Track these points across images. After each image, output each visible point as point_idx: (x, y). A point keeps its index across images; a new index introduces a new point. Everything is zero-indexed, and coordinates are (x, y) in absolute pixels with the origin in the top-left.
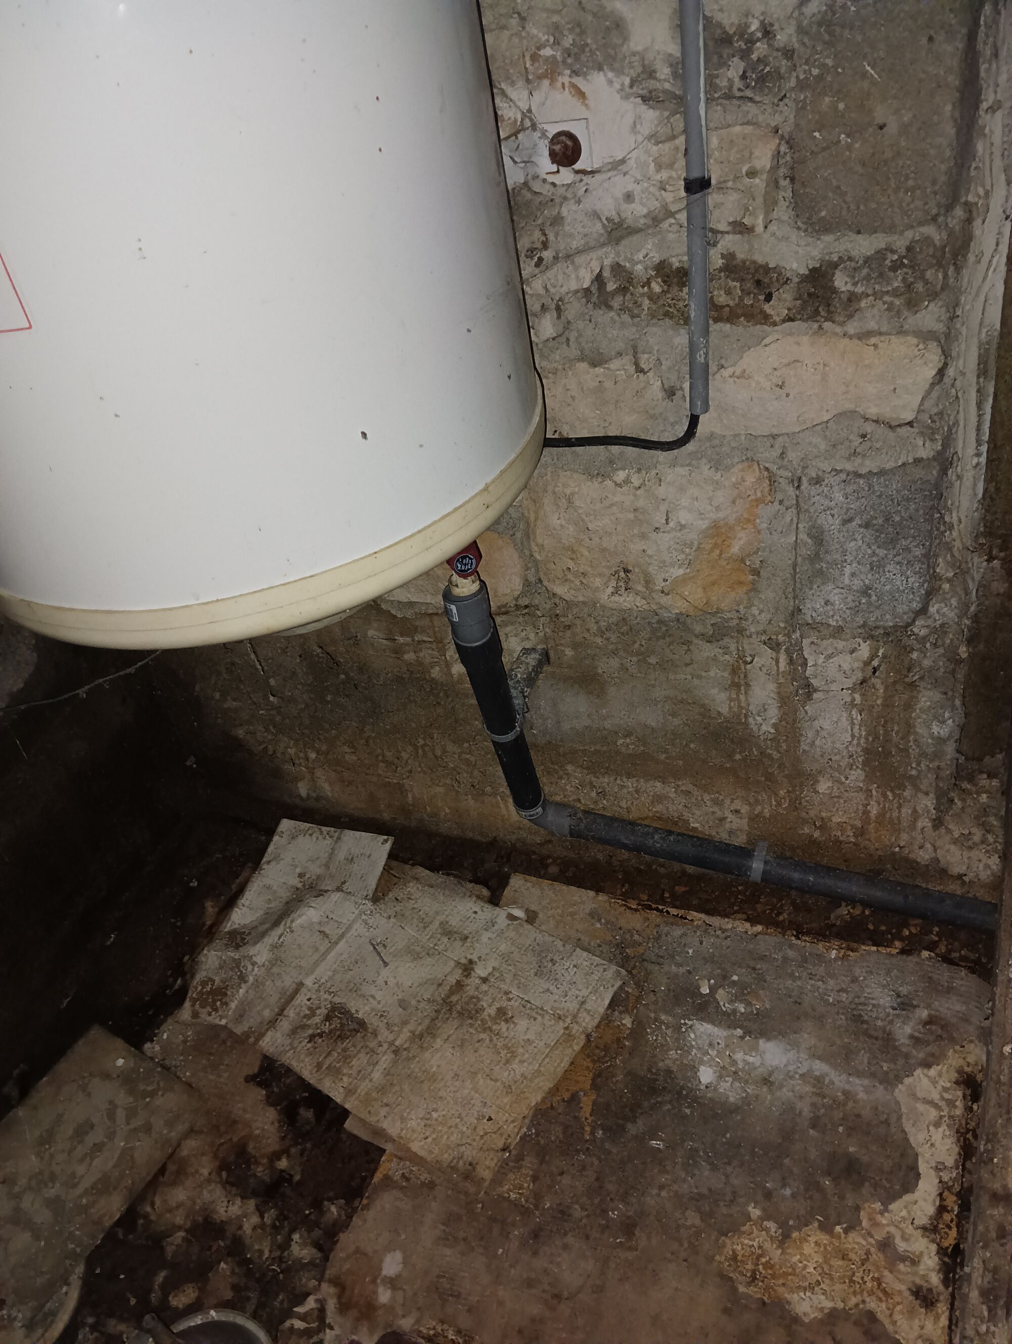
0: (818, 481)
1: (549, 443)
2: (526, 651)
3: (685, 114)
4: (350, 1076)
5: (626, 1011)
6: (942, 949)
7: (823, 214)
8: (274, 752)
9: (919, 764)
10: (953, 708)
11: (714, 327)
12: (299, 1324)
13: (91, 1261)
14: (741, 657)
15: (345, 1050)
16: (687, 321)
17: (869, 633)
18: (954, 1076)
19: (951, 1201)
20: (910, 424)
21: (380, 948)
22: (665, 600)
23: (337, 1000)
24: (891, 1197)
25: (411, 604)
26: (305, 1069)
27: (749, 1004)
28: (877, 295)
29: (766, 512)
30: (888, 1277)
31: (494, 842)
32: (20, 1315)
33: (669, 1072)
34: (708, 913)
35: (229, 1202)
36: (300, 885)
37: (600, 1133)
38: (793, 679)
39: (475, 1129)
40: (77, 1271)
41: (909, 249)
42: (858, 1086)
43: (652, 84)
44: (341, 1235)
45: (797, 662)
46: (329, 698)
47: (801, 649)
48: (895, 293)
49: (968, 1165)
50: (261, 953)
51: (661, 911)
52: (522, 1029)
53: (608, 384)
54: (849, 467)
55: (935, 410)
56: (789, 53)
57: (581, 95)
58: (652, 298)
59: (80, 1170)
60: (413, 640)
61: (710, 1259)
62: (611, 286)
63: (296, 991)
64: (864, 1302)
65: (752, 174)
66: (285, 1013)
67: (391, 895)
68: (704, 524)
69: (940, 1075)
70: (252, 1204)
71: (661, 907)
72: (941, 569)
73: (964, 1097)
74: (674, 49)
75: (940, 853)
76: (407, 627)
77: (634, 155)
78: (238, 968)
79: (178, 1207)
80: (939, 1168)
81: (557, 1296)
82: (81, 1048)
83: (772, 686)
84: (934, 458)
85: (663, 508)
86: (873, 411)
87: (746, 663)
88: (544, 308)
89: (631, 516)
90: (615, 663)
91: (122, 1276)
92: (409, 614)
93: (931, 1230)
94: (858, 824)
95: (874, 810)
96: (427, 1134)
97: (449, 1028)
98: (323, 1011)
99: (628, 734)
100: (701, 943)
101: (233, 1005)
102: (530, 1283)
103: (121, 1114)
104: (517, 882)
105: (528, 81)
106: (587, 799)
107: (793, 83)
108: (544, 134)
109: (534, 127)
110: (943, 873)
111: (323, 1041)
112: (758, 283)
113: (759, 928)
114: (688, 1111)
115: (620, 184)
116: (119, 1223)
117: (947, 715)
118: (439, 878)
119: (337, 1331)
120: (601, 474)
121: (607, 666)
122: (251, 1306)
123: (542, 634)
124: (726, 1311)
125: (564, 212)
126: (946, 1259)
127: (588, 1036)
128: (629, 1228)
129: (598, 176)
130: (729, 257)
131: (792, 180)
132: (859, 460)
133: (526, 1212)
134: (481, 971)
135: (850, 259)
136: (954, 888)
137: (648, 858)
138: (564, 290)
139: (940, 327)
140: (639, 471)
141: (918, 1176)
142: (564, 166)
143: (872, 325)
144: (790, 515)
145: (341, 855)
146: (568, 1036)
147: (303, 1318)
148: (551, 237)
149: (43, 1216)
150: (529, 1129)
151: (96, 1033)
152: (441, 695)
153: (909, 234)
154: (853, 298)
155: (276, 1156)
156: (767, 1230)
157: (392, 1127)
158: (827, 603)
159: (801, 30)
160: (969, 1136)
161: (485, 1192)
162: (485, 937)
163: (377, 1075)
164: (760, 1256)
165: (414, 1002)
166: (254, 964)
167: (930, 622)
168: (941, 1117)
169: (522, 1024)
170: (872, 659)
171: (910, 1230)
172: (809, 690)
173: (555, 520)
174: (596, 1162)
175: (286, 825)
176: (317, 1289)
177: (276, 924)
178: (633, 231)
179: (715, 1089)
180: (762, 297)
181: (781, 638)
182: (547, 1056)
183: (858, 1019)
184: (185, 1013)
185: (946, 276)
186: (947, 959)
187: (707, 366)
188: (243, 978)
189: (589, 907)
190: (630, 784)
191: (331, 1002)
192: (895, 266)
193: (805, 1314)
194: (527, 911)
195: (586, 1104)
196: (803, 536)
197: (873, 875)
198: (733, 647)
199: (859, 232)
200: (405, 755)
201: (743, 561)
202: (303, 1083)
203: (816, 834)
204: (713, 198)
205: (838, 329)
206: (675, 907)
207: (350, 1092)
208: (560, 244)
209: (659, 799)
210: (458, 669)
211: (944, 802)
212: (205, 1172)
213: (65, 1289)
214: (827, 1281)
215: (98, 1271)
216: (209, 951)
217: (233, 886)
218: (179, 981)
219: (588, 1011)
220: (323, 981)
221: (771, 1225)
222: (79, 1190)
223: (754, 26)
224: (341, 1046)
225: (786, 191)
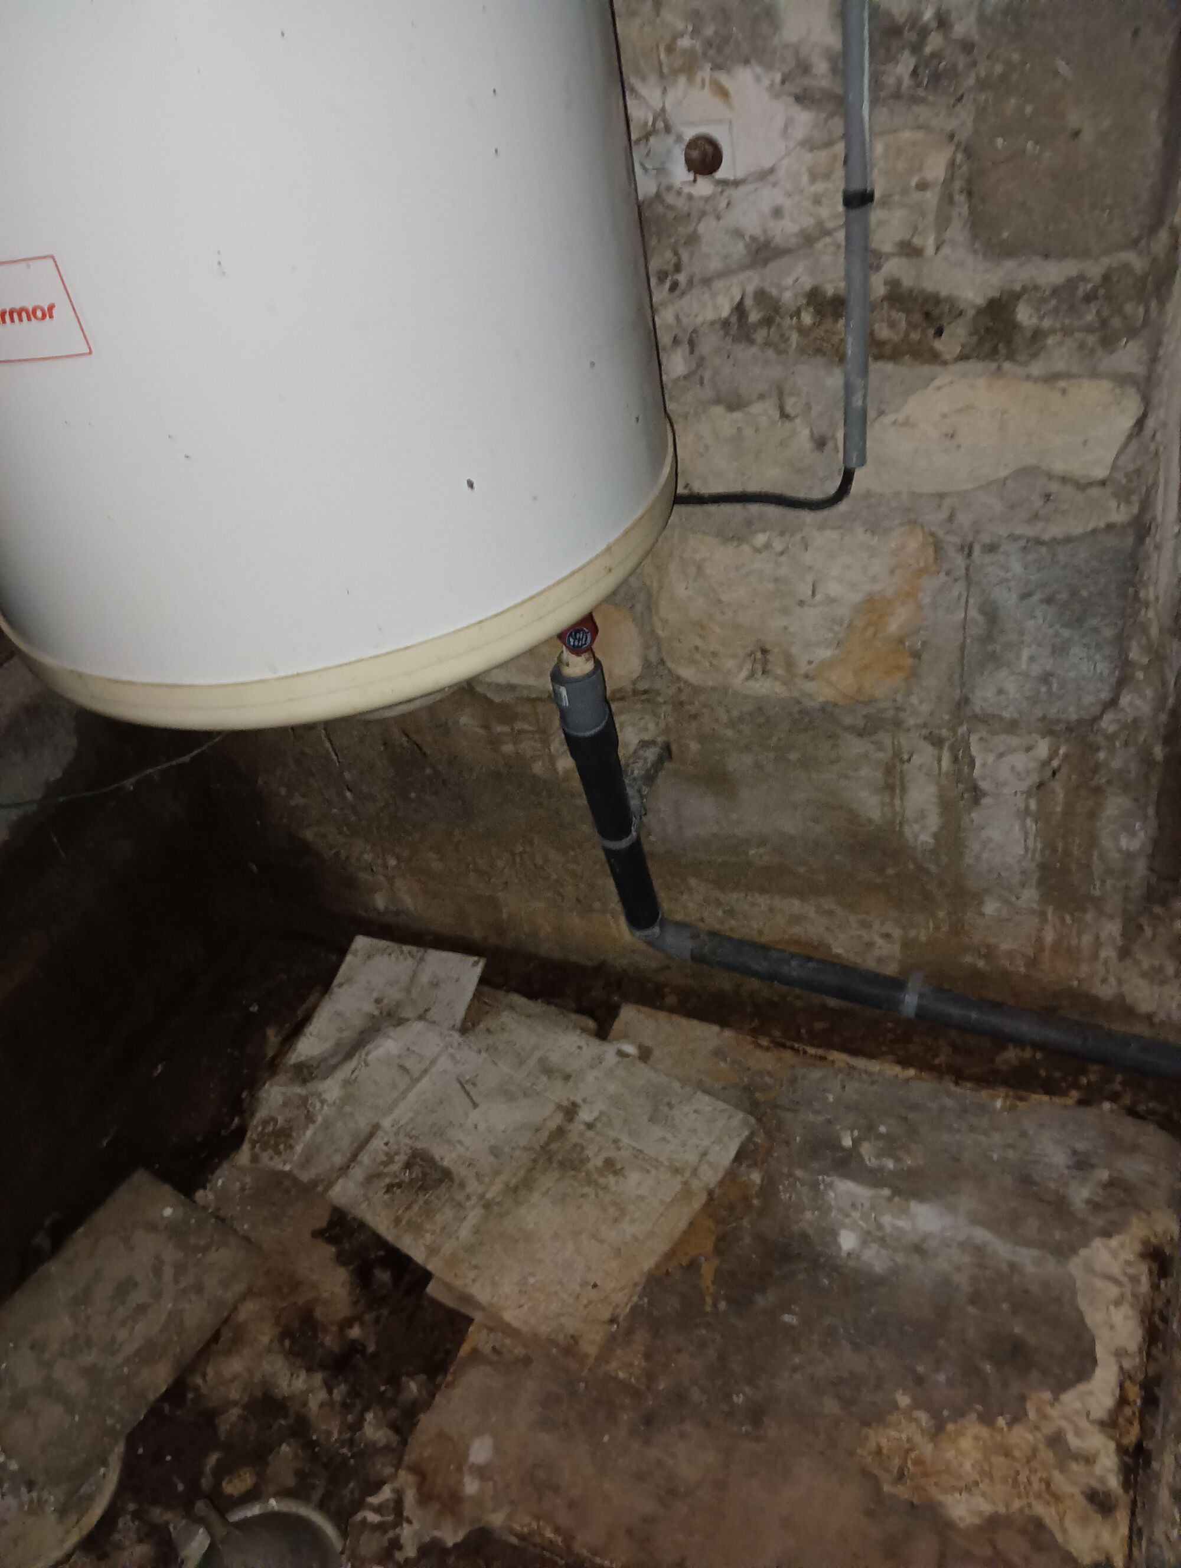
0: (991, 548)
1: (679, 500)
2: (644, 744)
3: (846, 117)
4: (433, 1233)
5: (754, 1165)
6: (1127, 1100)
7: (1005, 235)
8: (348, 858)
9: (1103, 882)
10: (1146, 818)
11: (875, 367)
12: (373, 1517)
13: (132, 1440)
14: (897, 755)
15: (426, 1202)
16: (842, 359)
17: (1049, 728)
18: (1138, 1247)
19: (1134, 1393)
20: (1103, 483)
21: (468, 1087)
22: (810, 686)
23: (419, 1145)
24: (1061, 1386)
25: (512, 687)
26: (381, 1223)
27: (898, 1160)
28: (1067, 331)
29: (931, 584)
30: (1058, 1478)
31: (601, 969)
32: (52, 1498)
33: (804, 1237)
34: (854, 1052)
35: (292, 1375)
36: (376, 1013)
37: (722, 1305)
38: (958, 781)
39: (578, 1297)
40: (116, 1450)
41: (1106, 278)
42: (1027, 1258)
43: (806, 81)
44: (422, 1416)
45: (963, 759)
46: (413, 795)
47: (968, 746)
48: (1089, 329)
49: (1155, 1351)
50: (331, 1088)
51: (797, 1051)
52: (633, 1182)
53: (748, 432)
54: (1030, 531)
55: (1131, 467)
56: (967, 47)
57: (723, 93)
58: (802, 331)
59: (122, 1334)
60: (513, 729)
61: (852, 1454)
62: (754, 317)
63: (371, 1135)
64: (1029, 1505)
65: (922, 186)
66: (359, 1158)
67: (482, 1026)
68: (857, 597)
69: (1122, 1245)
70: (319, 1377)
71: (796, 1045)
72: (1134, 655)
73: (1150, 1271)
74: (833, 40)
75: (1125, 989)
76: (505, 713)
77: (785, 163)
78: (306, 1107)
79: (232, 1380)
80: (1120, 1353)
81: (672, 1492)
82: (123, 1196)
83: (932, 789)
84: (1129, 524)
85: (810, 578)
86: (1059, 467)
87: (902, 762)
88: (676, 341)
89: (771, 586)
90: (748, 759)
91: (169, 1458)
92: (509, 698)
93: (1110, 1424)
94: (1031, 952)
95: (1049, 936)
96: (522, 1302)
97: (548, 1181)
98: (401, 1159)
99: (763, 842)
100: (844, 1087)
101: (299, 1148)
102: (640, 1477)
103: (168, 1272)
104: (629, 1014)
105: (662, 76)
106: (713, 918)
107: (971, 81)
108: (679, 138)
109: (668, 129)
110: (1129, 1012)
111: (402, 1192)
112: (927, 315)
113: (911, 1072)
114: (826, 1282)
115: (769, 197)
116: (165, 1397)
117: (1138, 825)
118: (536, 1007)
119: (416, 1526)
120: (736, 537)
121: (739, 763)
122: (317, 1495)
123: (662, 725)
124: (870, 1514)
125: (701, 229)
126: (1127, 1459)
127: (710, 1193)
128: (756, 1414)
129: (742, 190)
130: (894, 284)
131: (970, 194)
132: (1041, 525)
133: (636, 1394)
134: (585, 1115)
135: (1036, 288)
136: (1141, 1029)
137: (784, 988)
138: (699, 320)
139: (1140, 370)
140: (782, 534)
141: (1095, 1362)
142: (700, 174)
143: (1060, 366)
144: (959, 588)
145: (424, 979)
146: (687, 1193)
147: (378, 1509)
148: (685, 257)
149: (77, 1387)
150: (640, 1297)
151: (141, 1177)
152: (544, 794)
153: (1106, 261)
154: (1038, 335)
155: (348, 1323)
156: (917, 1420)
157: (482, 1293)
158: (1000, 692)
159: (983, 20)
160: (1156, 1318)
161: (590, 1370)
162: (591, 1076)
163: (465, 1232)
164: (908, 1451)
165: (507, 1149)
166: (323, 1102)
167: (1120, 716)
168: (1122, 1296)
169: (634, 1177)
170: (1050, 759)
171: (1084, 1423)
172: (976, 794)
173: (681, 590)
174: (719, 1338)
175: (361, 942)
176: (394, 1476)
177: (349, 1055)
178: (781, 252)
179: (858, 1257)
180: (931, 332)
181: (944, 732)
182: (661, 1215)
183: (1026, 1180)
184: (244, 1156)
185: (1147, 311)
186: (1132, 1112)
187: (864, 412)
188: (310, 1118)
189: (713, 1043)
190: (763, 901)
191: (411, 1148)
192: (1089, 298)
193: (960, 1519)
194: (640, 1047)
195: (708, 1271)
196: (973, 613)
197: (1047, 1013)
198: (887, 742)
199: (1046, 256)
200: (500, 864)
201: (901, 641)
202: (380, 1241)
203: (981, 964)
204: (876, 214)
205: (1020, 371)
206: (812, 1045)
207: (433, 1251)
208: (693, 266)
209: (796, 919)
210: (566, 763)
211: (1132, 930)
212: (265, 1340)
213: (102, 1470)
214: (987, 1481)
215: (141, 1451)
216: (271, 1086)
217: (299, 1012)
218: (236, 1120)
219: (710, 1164)
220: (402, 1123)
221: (923, 1416)
222: (119, 1358)
223: (928, 15)
224: (422, 1198)
225: (962, 207)
